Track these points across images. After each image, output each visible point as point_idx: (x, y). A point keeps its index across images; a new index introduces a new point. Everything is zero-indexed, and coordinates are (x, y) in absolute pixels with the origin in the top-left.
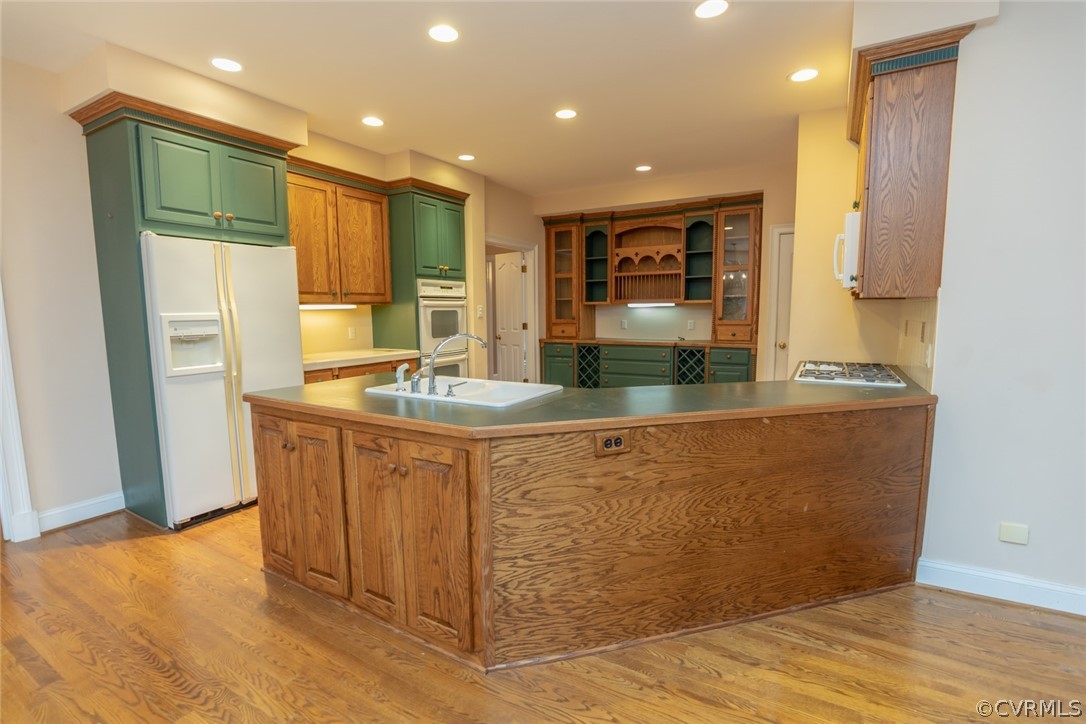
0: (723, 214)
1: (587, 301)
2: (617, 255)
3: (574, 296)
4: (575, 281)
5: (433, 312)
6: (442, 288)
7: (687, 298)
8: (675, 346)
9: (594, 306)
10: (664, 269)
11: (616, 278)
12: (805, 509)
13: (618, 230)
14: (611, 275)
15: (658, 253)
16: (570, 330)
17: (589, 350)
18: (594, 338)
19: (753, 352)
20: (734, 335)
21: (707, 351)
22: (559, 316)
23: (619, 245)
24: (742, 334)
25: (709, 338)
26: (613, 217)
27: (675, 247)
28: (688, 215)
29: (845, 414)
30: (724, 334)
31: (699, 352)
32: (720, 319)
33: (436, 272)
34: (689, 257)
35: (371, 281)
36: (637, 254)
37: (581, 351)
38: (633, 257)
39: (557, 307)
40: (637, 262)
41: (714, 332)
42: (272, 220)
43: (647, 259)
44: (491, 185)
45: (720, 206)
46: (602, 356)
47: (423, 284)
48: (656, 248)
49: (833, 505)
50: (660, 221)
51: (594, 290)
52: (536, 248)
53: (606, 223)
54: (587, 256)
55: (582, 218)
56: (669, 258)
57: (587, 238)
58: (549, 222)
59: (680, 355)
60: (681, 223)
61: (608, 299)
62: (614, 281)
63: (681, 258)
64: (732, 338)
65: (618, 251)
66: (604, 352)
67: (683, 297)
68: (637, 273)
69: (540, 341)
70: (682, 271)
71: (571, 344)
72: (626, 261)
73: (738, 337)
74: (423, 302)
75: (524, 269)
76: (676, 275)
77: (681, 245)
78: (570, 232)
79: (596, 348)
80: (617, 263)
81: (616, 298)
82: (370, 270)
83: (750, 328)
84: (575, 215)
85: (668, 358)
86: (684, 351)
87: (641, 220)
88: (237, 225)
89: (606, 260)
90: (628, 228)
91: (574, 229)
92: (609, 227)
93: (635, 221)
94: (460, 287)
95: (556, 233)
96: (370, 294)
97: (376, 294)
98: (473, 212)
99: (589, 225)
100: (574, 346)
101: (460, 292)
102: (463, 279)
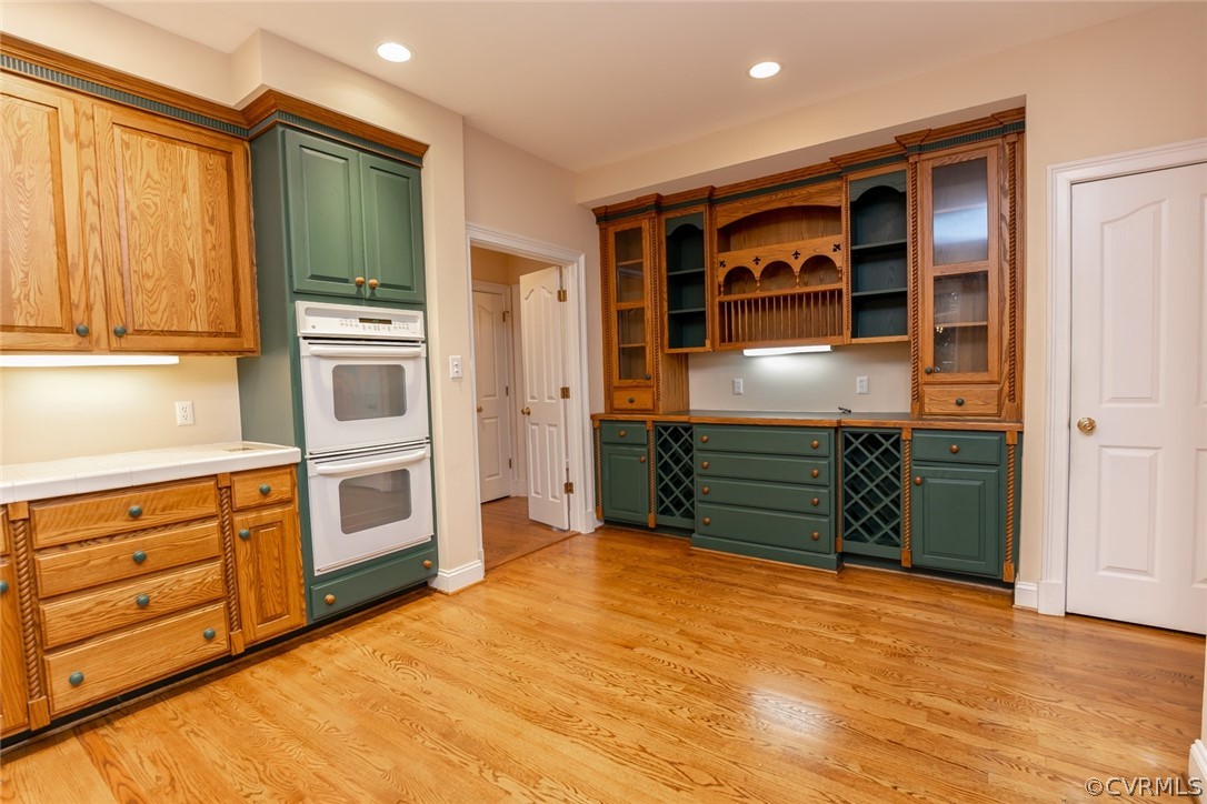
0: (929, 165)
1: (670, 347)
2: (722, 264)
3: (648, 338)
4: (649, 314)
5: (337, 371)
6: (362, 320)
7: (854, 335)
8: (838, 428)
9: (686, 354)
10: (806, 284)
11: (721, 305)
13: (723, 220)
14: (712, 300)
15: (796, 255)
16: (644, 399)
17: (676, 435)
18: (687, 411)
19: (1011, 439)
20: (960, 403)
21: (905, 435)
22: (626, 373)
23: (725, 246)
24: (979, 400)
25: (909, 411)
26: (712, 197)
27: (832, 243)
28: (852, 177)
30: (940, 401)
31: (887, 437)
32: (929, 372)
33: (350, 289)
34: (859, 258)
35: (200, 304)
36: (757, 260)
37: (661, 435)
38: (750, 265)
39: (624, 360)
40: (757, 275)
41: (917, 397)
43: (777, 269)
44: (474, 134)
45: (921, 149)
46: (697, 444)
47: (309, 312)
48: (792, 246)
50: (799, 197)
51: (685, 327)
52: (582, 259)
53: (701, 208)
54: (669, 270)
55: (657, 204)
56: (819, 264)
57: (668, 238)
58: (606, 216)
59: (848, 443)
60: (840, 197)
61: (708, 343)
62: (717, 310)
63: (841, 260)
64: (957, 410)
65: (723, 256)
66: (700, 437)
67: (847, 332)
68: (759, 294)
69: (593, 417)
70: (844, 285)
71: (644, 422)
72: (739, 276)
73: (969, 408)
74: (306, 349)
75: (562, 296)
76: (832, 292)
77: (842, 238)
78: (639, 231)
79: (686, 430)
80: (721, 279)
81: (723, 340)
82: (198, 284)
83: (996, 388)
84: (646, 198)
85: (824, 450)
86: (857, 436)
87: (763, 199)
89: (702, 274)
90: (740, 215)
91: (645, 225)
92: (706, 216)
93: (754, 201)
94: (413, 319)
95: (616, 234)
96: (197, 334)
97: (210, 334)
98: (440, 181)
99: (671, 215)
100: (649, 426)
101: (414, 330)
102: (420, 304)
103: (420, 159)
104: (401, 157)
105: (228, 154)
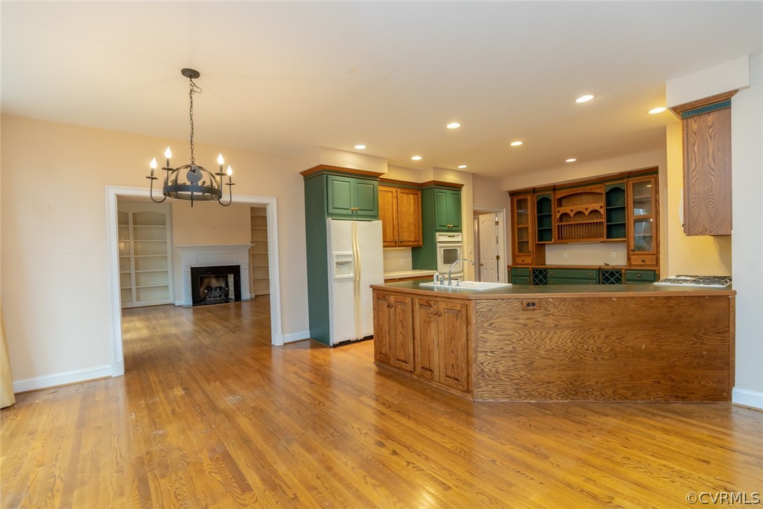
0: (632, 182)
1: (539, 241)
2: (559, 212)
3: (530, 238)
4: (530, 230)
5: (444, 250)
6: (449, 236)
7: (607, 238)
8: (600, 269)
9: (544, 244)
10: (592, 219)
11: (558, 226)
12: (643, 347)
13: (559, 196)
14: (555, 225)
15: (587, 209)
16: (528, 260)
17: (541, 272)
18: (545, 265)
19: (657, 273)
20: (643, 261)
21: (623, 272)
22: (520, 251)
23: (560, 205)
24: (649, 260)
25: (626, 264)
26: (554, 188)
27: (599, 205)
28: (606, 184)
29: (666, 298)
30: (636, 260)
31: (617, 272)
32: (633, 251)
33: (446, 228)
34: (609, 212)
35: (413, 235)
36: (572, 211)
37: (535, 273)
38: (569, 212)
39: (519, 245)
40: (572, 215)
41: (629, 259)
42: (372, 209)
43: (579, 213)
44: (475, 177)
45: (629, 177)
46: (549, 275)
47: (439, 235)
48: (585, 206)
49: (662, 347)
50: (587, 189)
51: (544, 234)
52: (505, 210)
53: (550, 192)
54: (538, 213)
55: (534, 190)
56: (595, 212)
57: (537, 202)
58: (513, 194)
59: (604, 275)
60: (603, 189)
61: (553, 240)
62: (557, 228)
63: (603, 211)
64: (642, 263)
65: (559, 209)
66: (550, 273)
67: (605, 237)
68: (572, 223)
69: (508, 266)
70: (604, 220)
71: (528, 268)
72: (565, 215)
73: (647, 262)
74: (439, 245)
75: (497, 223)
76: (600, 223)
77: (603, 203)
78: (526, 199)
79: (545, 271)
80: (558, 217)
81: (559, 239)
82: (412, 229)
83: (655, 256)
84: (530, 189)
85: (595, 277)
86: (607, 272)
87: (574, 189)
88: (359, 212)
89: (551, 215)
90: (565, 195)
91: (529, 198)
92: (552, 195)
93: (568, 190)
94: (459, 235)
95: (517, 200)
96: (412, 241)
97: (415, 241)
98: (466, 195)
99: (539, 194)
100: (530, 270)
101: (459, 239)
102: (461, 231)
103: (461, 188)
104: (456, 188)
105: (417, 194)
